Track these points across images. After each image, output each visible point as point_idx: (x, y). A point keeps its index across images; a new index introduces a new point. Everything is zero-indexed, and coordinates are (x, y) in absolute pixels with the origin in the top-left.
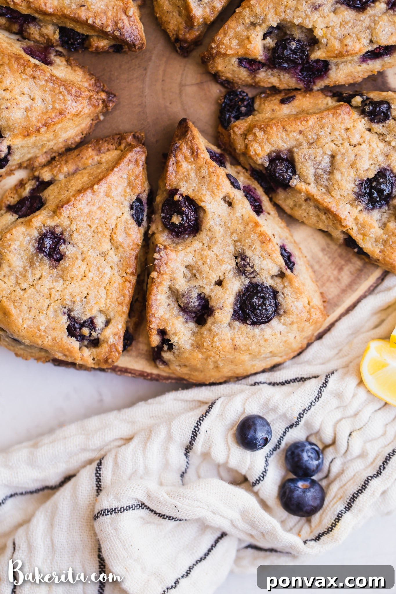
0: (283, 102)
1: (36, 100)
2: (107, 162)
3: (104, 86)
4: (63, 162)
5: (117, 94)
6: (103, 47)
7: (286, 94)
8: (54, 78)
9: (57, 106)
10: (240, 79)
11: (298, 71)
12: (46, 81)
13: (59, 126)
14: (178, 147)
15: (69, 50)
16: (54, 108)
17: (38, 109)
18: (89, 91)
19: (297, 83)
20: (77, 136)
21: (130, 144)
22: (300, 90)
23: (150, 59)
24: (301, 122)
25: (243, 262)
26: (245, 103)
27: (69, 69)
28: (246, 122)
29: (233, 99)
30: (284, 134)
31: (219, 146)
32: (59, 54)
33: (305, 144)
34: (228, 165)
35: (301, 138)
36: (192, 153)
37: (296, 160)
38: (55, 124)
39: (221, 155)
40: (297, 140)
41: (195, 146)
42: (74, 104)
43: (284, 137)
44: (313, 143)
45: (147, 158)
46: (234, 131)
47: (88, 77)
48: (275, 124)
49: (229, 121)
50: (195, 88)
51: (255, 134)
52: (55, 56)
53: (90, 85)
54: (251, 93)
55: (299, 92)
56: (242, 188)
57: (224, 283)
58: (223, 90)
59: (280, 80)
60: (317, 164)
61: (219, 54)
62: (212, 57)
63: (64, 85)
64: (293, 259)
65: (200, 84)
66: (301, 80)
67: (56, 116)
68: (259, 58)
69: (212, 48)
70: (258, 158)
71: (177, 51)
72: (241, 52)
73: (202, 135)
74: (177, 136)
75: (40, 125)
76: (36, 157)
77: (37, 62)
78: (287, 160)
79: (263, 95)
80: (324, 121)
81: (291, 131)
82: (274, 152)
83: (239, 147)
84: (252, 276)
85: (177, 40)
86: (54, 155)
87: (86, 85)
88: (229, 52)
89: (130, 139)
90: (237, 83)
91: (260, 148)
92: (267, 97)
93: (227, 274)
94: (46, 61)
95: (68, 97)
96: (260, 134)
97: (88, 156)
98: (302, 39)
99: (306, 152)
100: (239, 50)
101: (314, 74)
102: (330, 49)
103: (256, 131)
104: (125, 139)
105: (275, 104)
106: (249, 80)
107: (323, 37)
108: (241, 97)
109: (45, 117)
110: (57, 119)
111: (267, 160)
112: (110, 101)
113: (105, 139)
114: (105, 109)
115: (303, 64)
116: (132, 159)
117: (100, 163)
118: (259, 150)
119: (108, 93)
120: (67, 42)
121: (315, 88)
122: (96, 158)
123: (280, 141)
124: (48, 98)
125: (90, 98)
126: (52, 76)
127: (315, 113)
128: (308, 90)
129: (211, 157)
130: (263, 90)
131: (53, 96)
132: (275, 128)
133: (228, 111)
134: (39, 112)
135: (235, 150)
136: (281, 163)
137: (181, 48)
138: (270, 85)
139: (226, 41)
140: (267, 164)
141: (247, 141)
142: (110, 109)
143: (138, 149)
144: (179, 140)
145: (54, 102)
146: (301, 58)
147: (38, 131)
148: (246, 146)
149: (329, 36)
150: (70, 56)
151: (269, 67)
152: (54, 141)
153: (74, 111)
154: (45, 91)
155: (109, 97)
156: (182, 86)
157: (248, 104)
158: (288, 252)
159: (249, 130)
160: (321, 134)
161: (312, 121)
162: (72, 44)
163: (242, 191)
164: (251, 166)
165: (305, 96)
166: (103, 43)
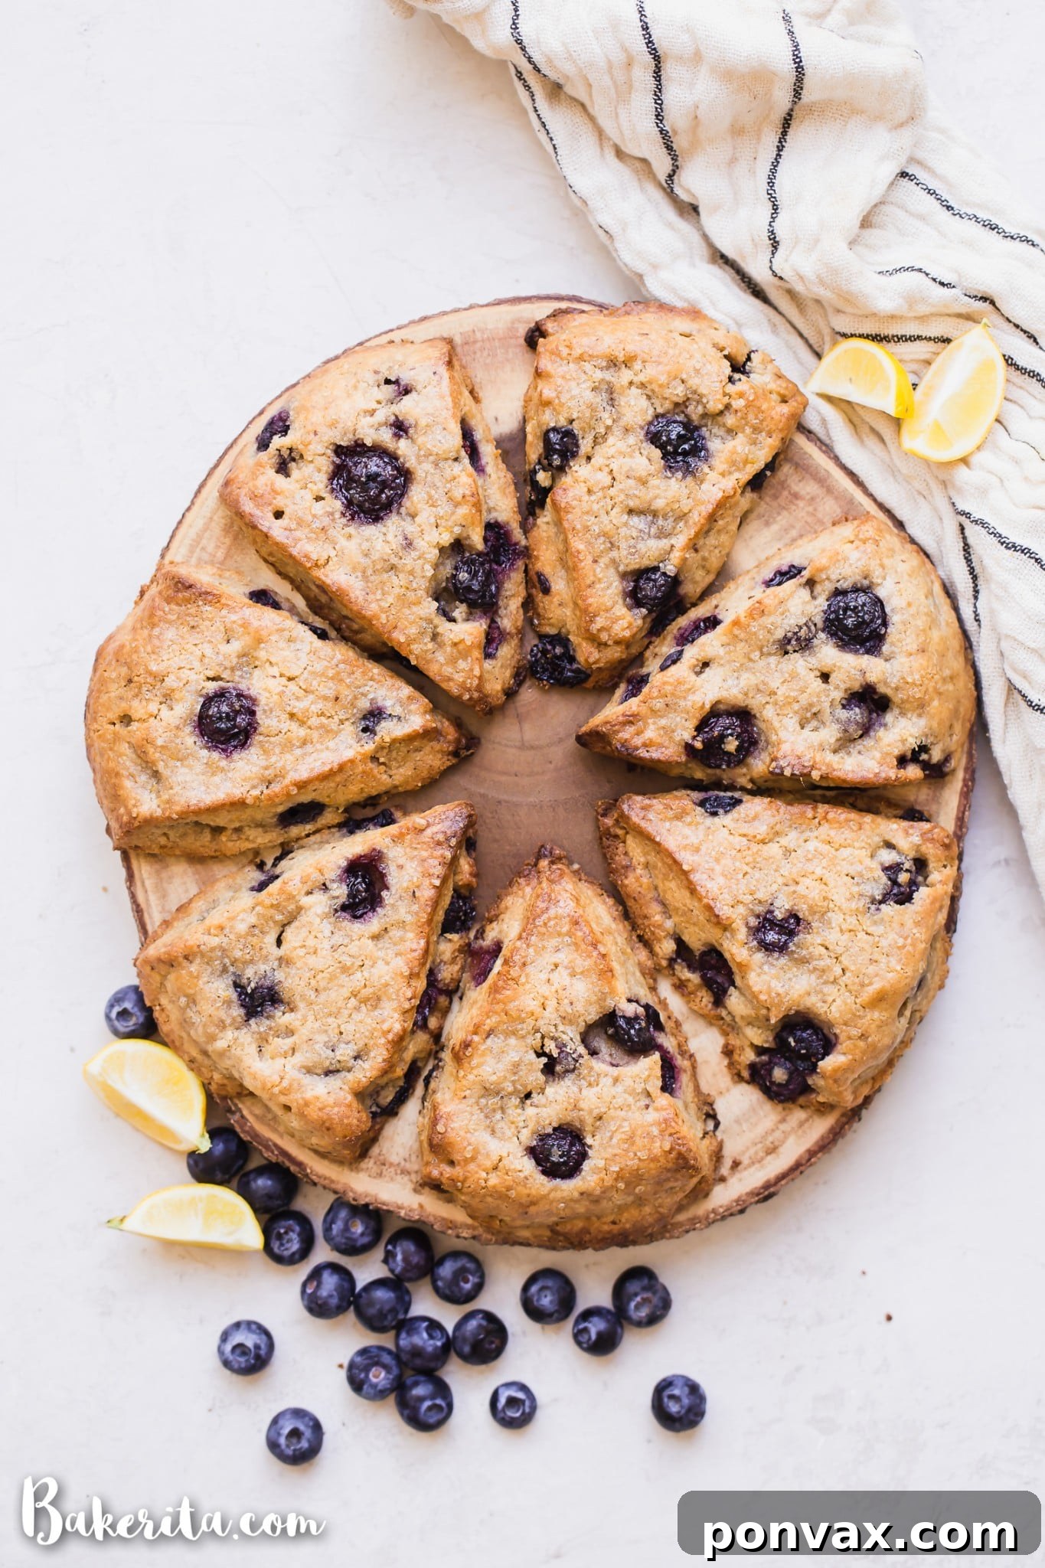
0: (546, 590)
1: (558, 961)
2: (645, 854)
3: (528, 865)
4: (646, 922)
5: (539, 844)
6: (471, 866)
7: (534, 586)
8: (524, 935)
9: (565, 930)
10: (513, 657)
11: (500, 569)
12: (528, 945)
13: (594, 926)
14: (623, 745)
15: (473, 918)
16: (569, 934)
17: (571, 957)
18: (540, 883)
19: (517, 569)
20: (605, 903)
21: (617, 821)
22: (526, 566)
23: (483, 796)
24: (581, 561)
25: (793, 642)
26: (549, 647)
27: (506, 917)
28: (580, 645)
29: (543, 668)
30: (598, 586)
31: (616, 686)
32: (481, 934)
33: (614, 554)
34: (644, 671)
35: (604, 561)
36: (631, 723)
37: (637, 567)
38: (592, 931)
39: (629, 682)
40: (607, 566)
41: (621, 719)
42: (561, 904)
43: (602, 586)
44: (611, 543)
45: (638, 793)
46: (594, 663)
47: (515, 888)
48: (584, 601)
49: (578, 671)
50: (527, 726)
51: (599, 630)
52: (484, 940)
53: (528, 885)
54: (532, 641)
55: (530, 566)
56: (679, 648)
57: (825, 670)
58: (527, 684)
59: (513, 596)
60: (643, 535)
61: (479, 688)
62: (484, 698)
63: (534, 920)
64: (785, 568)
65: (520, 718)
66: (512, 564)
67: (581, 930)
68: (485, 627)
69: (471, 699)
70: (635, 624)
71: (472, 754)
72: (477, 654)
73: (600, 711)
74: (604, 748)
75: (595, 954)
76: (639, 964)
77: (499, 962)
78: (636, 581)
79: (536, 621)
80: (578, 527)
81: (595, 575)
82: (625, 600)
83: (617, 655)
84: (813, 628)
85: (455, 754)
86: (634, 938)
87: (528, 890)
88: (477, 672)
89: (608, 821)
90: (519, 661)
91: (620, 622)
92: (539, 615)
93: (811, 666)
94: (494, 951)
95: (552, 912)
96: (599, 623)
97: (637, 884)
98: (453, 563)
99: (625, 553)
100: (474, 657)
101: (502, 545)
102: (470, 520)
103: (594, 628)
104: (608, 829)
105: (551, 602)
106: (514, 642)
107: (452, 532)
108: (539, 655)
109: (583, 946)
110: (585, 929)
111: (636, 611)
112: (551, 853)
113: (607, 858)
114: (564, 861)
115: (490, 562)
116: (642, 815)
117: (647, 865)
118: (624, 623)
119: (539, 856)
120: (464, 923)
121: (524, 542)
122: (639, 871)
123: (609, 591)
124: (554, 942)
125: (551, 881)
126: (520, 938)
127: (566, 541)
128: (526, 553)
129: (635, 695)
130: (529, 621)
131: (551, 935)
132: (590, 600)
133: (561, 673)
134: (575, 955)
135: (621, 661)
136: (641, 589)
137: (467, 748)
138: (521, 611)
139: (459, 678)
140: (644, 611)
141: (610, 643)
142: (563, 853)
143: (625, 807)
144: (610, 744)
145: (559, 934)
146: (482, 564)
147: (604, 956)
148: (617, 643)
149: (450, 523)
150: (483, 918)
151: (496, 612)
152: (616, 935)
153: (573, 904)
154: (544, 948)
155: (546, 856)
156: (523, 747)
157: (550, 643)
158: (775, 575)
159: (594, 640)
160: (597, 531)
161: (578, 544)
162: (466, 914)
163: (685, 647)
164: (645, 636)
165: (537, 558)
166: (465, 865)
